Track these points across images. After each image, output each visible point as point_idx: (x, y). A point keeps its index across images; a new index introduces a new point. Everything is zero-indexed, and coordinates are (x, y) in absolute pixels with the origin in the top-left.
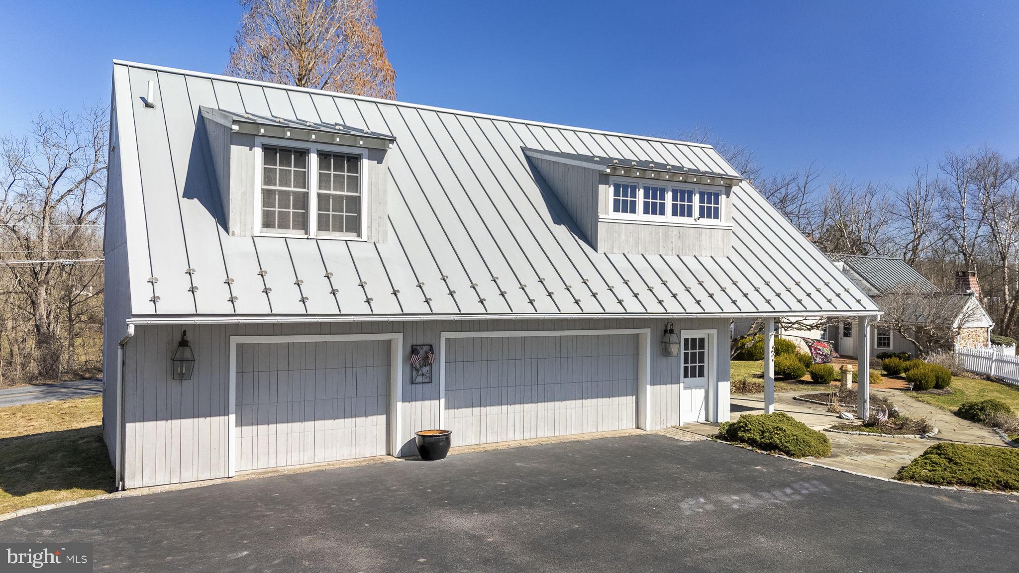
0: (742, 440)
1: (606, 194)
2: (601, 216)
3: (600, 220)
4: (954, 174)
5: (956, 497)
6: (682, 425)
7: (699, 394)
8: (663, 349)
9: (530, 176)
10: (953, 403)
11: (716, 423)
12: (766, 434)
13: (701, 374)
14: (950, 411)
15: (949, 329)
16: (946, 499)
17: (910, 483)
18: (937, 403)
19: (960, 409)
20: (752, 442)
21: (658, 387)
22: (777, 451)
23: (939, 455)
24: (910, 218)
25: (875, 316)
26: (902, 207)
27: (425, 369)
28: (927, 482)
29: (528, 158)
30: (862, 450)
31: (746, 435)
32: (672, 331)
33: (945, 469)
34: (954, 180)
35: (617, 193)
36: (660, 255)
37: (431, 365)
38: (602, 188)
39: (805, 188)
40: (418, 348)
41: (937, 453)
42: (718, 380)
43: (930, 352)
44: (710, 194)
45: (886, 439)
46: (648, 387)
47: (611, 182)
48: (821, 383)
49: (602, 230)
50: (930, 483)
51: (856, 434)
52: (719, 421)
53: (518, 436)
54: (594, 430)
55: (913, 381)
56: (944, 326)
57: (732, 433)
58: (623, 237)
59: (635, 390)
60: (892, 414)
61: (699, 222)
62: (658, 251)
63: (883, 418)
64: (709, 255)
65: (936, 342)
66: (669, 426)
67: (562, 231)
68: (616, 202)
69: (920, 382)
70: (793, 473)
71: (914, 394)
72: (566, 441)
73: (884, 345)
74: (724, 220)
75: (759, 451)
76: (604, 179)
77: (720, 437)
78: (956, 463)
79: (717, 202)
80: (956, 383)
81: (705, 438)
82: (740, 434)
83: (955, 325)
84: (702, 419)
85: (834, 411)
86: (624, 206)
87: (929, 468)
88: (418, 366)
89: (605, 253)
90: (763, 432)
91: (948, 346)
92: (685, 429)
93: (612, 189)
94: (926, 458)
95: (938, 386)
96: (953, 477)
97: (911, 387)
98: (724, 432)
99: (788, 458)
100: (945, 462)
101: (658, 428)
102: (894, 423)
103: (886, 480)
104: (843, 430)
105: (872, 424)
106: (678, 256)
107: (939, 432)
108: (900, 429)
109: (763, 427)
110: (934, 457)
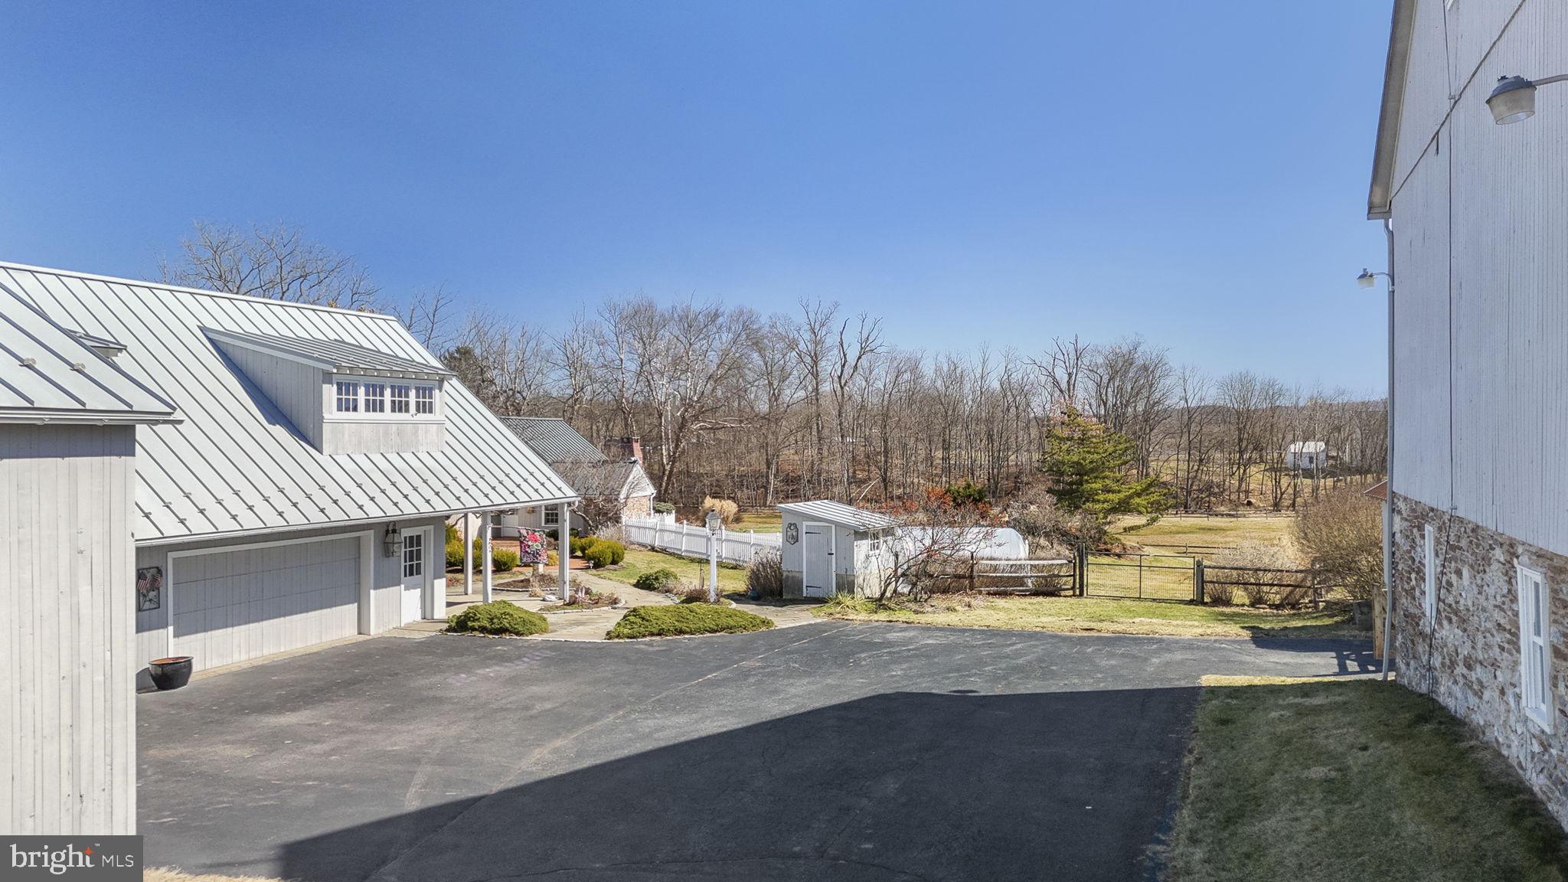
0: (473, 629)
1: (330, 393)
2: (326, 415)
3: (325, 421)
4: (612, 321)
5: (650, 644)
6: (402, 625)
7: (417, 593)
8: (386, 549)
9: (217, 359)
10: (630, 576)
11: (433, 621)
12: (495, 620)
13: (418, 573)
14: (629, 583)
15: (617, 500)
16: (643, 647)
17: (616, 640)
18: (617, 578)
19: (638, 581)
20: (483, 629)
21: (381, 590)
22: (507, 634)
23: (635, 616)
24: (567, 368)
25: (574, 503)
26: (559, 356)
27: (152, 594)
28: (628, 638)
29: (210, 340)
30: (574, 624)
31: (476, 624)
32: (394, 531)
33: (640, 626)
34: (612, 328)
35: (339, 392)
36: (381, 454)
37: (158, 589)
38: (326, 387)
39: (434, 315)
40: (145, 571)
41: (634, 615)
42: (436, 578)
43: (600, 527)
44: (424, 389)
45: (587, 614)
46: (372, 592)
47: (334, 381)
48: (505, 570)
49: (327, 429)
50: (631, 638)
51: (561, 613)
52: (435, 617)
53: (244, 657)
54: (318, 641)
55: (592, 559)
56: (612, 498)
57: (461, 625)
58: (346, 436)
59: (358, 597)
60: (588, 592)
61: (415, 418)
62: (379, 449)
63: (581, 595)
64: (425, 450)
65: (606, 514)
66: (391, 628)
67: (279, 431)
68: (339, 400)
69: (599, 560)
70: (529, 647)
71: (594, 572)
72: (297, 655)
73: (552, 521)
74: (437, 415)
75: (491, 636)
76: (328, 378)
77: (449, 630)
78: (647, 621)
79: (431, 397)
80: (628, 558)
81: (434, 634)
82: (470, 624)
83: (622, 496)
84: (418, 618)
85: (535, 595)
86: (347, 405)
87: (629, 627)
88: (145, 591)
89: (330, 455)
90: (492, 619)
91: (617, 520)
92: (408, 628)
93: (335, 386)
94: (626, 620)
95: (614, 562)
96: (646, 631)
97: (591, 565)
98: (453, 624)
99: (518, 638)
100: (640, 620)
101: (381, 631)
102: (590, 599)
103: (600, 641)
104: (549, 611)
105: (573, 603)
106: (398, 453)
107: (626, 602)
108: (597, 603)
109: (490, 615)
110: (632, 618)
